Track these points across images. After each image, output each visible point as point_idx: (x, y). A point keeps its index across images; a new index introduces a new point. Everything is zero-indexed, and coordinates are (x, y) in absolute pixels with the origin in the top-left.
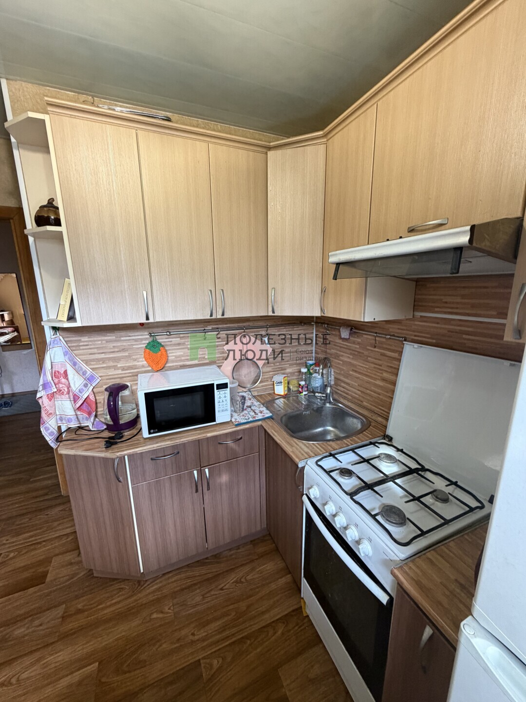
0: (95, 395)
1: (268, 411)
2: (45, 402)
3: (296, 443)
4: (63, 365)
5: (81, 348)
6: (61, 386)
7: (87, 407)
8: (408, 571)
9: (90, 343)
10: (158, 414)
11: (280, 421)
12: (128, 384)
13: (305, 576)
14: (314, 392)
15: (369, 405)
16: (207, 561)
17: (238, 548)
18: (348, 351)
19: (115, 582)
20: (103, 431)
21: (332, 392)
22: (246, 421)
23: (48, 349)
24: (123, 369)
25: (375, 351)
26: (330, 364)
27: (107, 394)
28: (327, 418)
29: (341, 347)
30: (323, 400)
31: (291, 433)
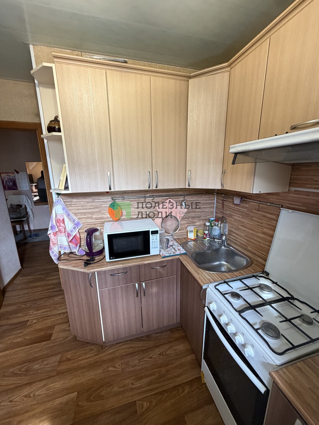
0: (80, 234)
1: (183, 250)
2: (52, 237)
3: (201, 272)
4: (62, 216)
5: (72, 206)
6: (61, 228)
7: (75, 240)
8: (282, 375)
9: (78, 203)
10: (115, 247)
11: (191, 257)
12: (99, 228)
13: (204, 358)
14: (214, 239)
15: (252, 249)
16: (142, 338)
17: (162, 332)
18: (238, 212)
19: (89, 345)
20: (83, 255)
21: (226, 239)
22: (169, 255)
23: (54, 206)
24: (96, 219)
25: (258, 213)
26: (226, 221)
27: (86, 234)
28: (222, 256)
29: (234, 210)
30: (220, 244)
31: (198, 264)
